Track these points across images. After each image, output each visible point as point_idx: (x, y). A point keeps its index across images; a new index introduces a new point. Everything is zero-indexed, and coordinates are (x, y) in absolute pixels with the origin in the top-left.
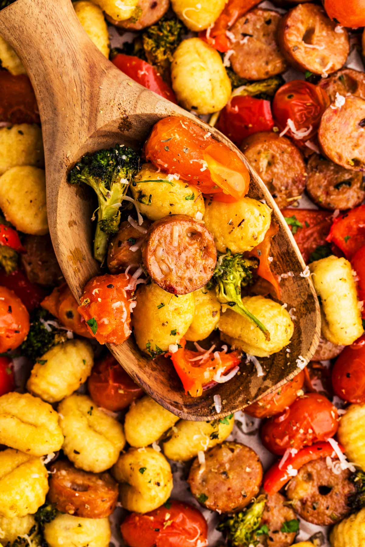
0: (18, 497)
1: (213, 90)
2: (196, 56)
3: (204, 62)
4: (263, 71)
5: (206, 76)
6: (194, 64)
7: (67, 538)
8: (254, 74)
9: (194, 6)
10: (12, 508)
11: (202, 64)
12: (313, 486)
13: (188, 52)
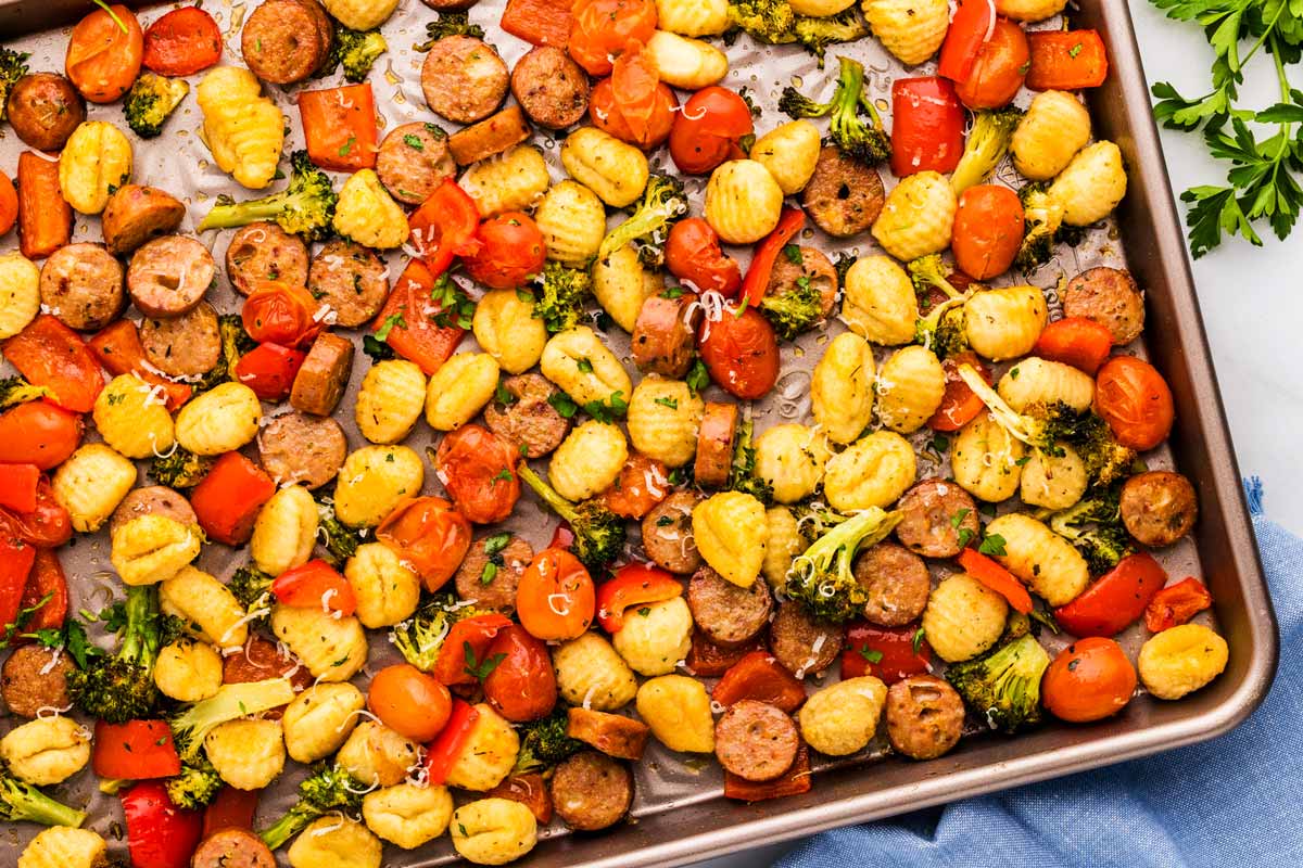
0: (740, 524)
1: (231, 403)
2: (196, 427)
3: (201, 418)
4: (212, 340)
5: (217, 413)
6: (206, 427)
7: (793, 474)
8: (215, 350)
9: (151, 441)
10: (752, 530)
11: (204, 419)
12: (835, 204)
13: (193, 438)
